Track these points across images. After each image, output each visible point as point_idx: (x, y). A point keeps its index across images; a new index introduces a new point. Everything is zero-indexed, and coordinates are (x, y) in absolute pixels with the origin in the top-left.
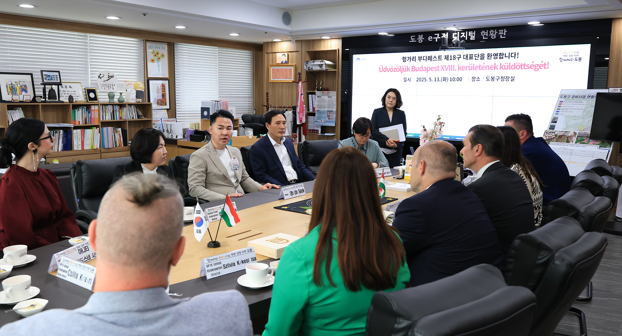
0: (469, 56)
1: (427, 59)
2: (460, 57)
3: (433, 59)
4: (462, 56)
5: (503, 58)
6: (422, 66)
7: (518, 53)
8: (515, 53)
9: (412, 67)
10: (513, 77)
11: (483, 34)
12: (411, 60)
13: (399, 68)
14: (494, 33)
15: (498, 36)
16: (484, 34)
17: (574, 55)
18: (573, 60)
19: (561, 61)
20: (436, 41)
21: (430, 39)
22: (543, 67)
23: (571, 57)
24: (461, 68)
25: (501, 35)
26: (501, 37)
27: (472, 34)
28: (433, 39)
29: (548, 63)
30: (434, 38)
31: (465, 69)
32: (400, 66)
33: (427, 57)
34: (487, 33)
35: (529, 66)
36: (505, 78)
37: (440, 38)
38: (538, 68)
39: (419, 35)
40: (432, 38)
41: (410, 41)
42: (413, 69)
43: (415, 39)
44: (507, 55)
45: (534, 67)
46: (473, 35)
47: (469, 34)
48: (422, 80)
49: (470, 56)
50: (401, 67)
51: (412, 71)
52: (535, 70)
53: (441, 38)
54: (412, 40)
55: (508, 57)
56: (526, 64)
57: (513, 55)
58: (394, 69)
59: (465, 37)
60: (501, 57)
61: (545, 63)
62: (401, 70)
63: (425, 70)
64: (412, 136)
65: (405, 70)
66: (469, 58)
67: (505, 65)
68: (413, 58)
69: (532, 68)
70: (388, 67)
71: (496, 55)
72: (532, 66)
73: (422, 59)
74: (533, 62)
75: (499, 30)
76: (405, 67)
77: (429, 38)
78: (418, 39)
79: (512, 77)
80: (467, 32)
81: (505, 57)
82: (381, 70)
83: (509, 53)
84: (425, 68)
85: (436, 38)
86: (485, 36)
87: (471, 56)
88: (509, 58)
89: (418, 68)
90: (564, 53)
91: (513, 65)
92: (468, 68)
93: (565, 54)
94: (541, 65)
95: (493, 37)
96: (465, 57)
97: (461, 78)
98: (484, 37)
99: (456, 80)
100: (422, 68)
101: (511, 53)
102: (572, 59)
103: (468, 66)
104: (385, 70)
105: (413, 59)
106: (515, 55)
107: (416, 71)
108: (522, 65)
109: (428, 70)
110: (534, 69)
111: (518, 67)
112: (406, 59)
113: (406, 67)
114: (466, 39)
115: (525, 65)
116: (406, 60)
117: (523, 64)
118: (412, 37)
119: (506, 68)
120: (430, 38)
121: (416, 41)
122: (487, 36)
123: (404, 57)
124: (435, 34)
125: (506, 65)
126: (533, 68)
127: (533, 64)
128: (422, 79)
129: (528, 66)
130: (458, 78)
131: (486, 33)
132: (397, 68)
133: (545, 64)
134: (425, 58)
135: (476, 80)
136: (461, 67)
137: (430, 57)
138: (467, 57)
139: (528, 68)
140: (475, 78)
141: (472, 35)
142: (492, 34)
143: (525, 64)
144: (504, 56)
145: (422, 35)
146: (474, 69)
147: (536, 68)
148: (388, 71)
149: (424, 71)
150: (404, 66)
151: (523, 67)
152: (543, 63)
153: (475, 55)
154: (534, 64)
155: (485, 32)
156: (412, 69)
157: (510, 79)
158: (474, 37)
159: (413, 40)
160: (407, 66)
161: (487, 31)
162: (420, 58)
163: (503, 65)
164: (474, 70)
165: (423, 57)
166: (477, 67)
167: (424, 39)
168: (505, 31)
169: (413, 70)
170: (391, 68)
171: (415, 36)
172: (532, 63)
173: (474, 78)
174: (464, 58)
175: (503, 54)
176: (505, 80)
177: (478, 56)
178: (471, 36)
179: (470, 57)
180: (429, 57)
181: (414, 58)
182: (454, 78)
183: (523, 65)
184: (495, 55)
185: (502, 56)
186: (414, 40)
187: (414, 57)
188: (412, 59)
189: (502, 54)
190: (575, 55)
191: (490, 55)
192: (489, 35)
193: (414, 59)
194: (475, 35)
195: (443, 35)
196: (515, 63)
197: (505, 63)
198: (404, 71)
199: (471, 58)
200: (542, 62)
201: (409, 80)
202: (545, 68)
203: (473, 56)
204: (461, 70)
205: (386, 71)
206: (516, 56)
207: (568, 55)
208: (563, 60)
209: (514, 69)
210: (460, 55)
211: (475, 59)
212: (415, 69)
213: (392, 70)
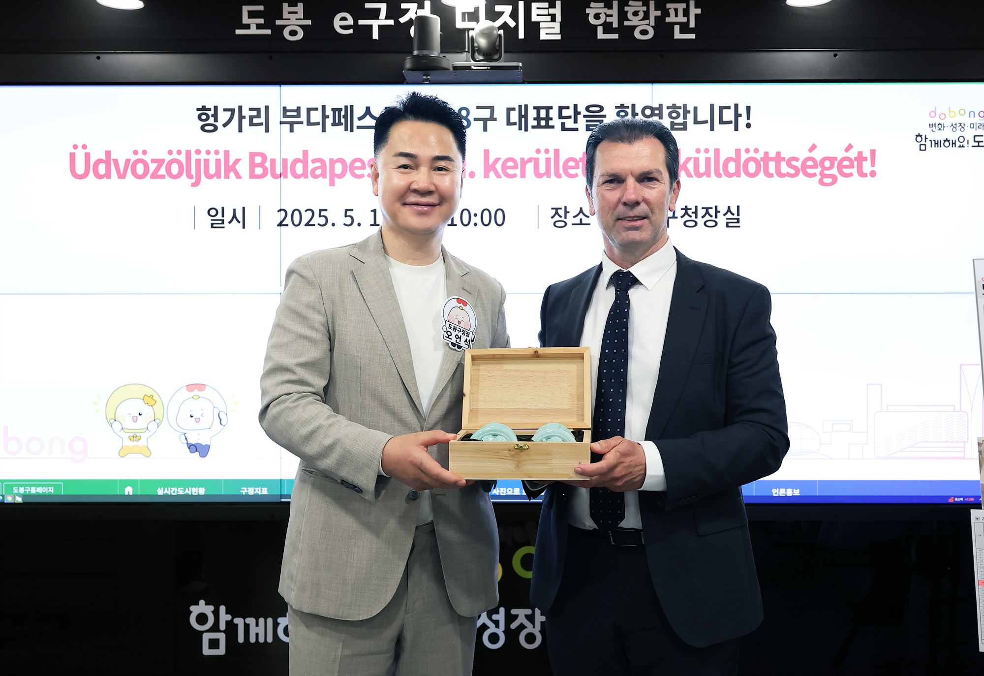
0: (532, 114)
1: (329, 121)
2: (492, 118)
3: (357, 123)
4: (501, 114)
5: (685, 129)
6: (305, 153)
7: (748, 108)
8: (736, 106)
9: (252, 155)
10: (734, 210)
11: (597, 16)
12: (246, 122)
13: (182, 158)
14: (646, 16)
15: (663, 28)
16: (603, 17)
17: (968, 124)
18: (965, 144)
19: (923, 147)
20: (376, 36)
21: (344, 27)
22: (854, 171)
23: (958, 133)
24: (499, 166)
25: (677, 28)
26: (678, 35)
27: (545, 12)
28: (355, 26)
29: (873, 152)
30: (361, 22)
31: (518, 172)
32: (188, 153)
33: (329, 112)
34: (615, 11)
35: (798, 164)
36: (701, 212)
37: (391, 22)
38: (834, 171)
39: (285, 5)
40: (350, 21)
41: (238, 32)
42: (259, 165)
43: (261, 21)
44: (704, 115)
45: (819, 169)
46: (553, 19)
47: (534, 12)
48: (304, 221)
49: (538, 113)
50: (194, 157)
51: (253, 175)
52: (821, 182)
53: (397, 22)
54: (248, 27)
55: (709, 125)
56: (786, 155)
57: (729, 115)
58: (152, 167)
59: (512, 24)
60: (676, 121)
61: (860, 153)
62: (193, 172)
63: (318, 172)
64: (265, 492)
65: (212, 170)
66: (535, 123)
67: (696, 155)
68: (254, 113)
69: (810, 171)
70: (121, 155)
71: (657, 112)
72: (810, 163)
73: (303, 117)
74: (813, 148)
75: (668, 6)
76: (212, 158)
77: (337, 23)
78: (278, 22)
79: (729, 210)
80: (521, 4)
81: (696, 122)
82: (80, 169)
83: (712, 106)
84: (318, 164)
85: (375, 24)
86: (608, 27)
87: (543, 113)
88: (712, 129)
89: (285, 161)
90: (933, 114)
91: (729, 160)
92: (530, 167)
93: (937, 121)
94: (846, 163)
95: (645, 32)
96: (514, 116)
97: (500, 213)
98: (600, 29)
99: (477, 220)
100: (305, 161)
101: (722, 109)
102: (961, 139)
103: (530, 160)
104: (102, 169)
105: (255, 121)
106: (737, 115)
107: (275, 176)
108: (766, 158)
109: (333, 176)
110: (819, 177)
111: (752, 167)
112: (215, 116)
113: (221, 156)
114: (521, 35)
115: (778, 158)
116: (219, 124)
117: (772, 154)
118: (249, 12)
119: (702, 169)
120: (342, 23)
121: (268, 32)
122: (615, 25)
123: (204, 108)
124: (368, 5)
125: (702, 157)
126: (814, 175)
127: (812, 155)
128: (306, 216)
129: (794, 163)
130: (486, 213)
131: (609, 12)
132: (168, 158)
133: (860, 158)
134: (316, 117)
135: (570, 220)
136: (497, 160)
137: (343, 113)
138: (523, 116)
139: (792, 171)
140: (566, 212)
141: (549, 19)
142: (633, 21)
143: (778, 153)
144: (690, 117)
145: (301, 5)
146: (561, 171)
147: (826, 172)
148: (122, 176)
149: (315, 176)
150: (208, 152)
151: (772, 166)
152: (853, 154)
153: (561, 109)
154: (818, 155)
155: (606, 10)
156: (253, 165)
157: (722, 220)
158: (557, 26)
159: (253, 27)
160: (227, 153)
161: (615, 4)
162: (291, 117)
163: (688, 159)
164: (558, 175)
165: (309, 110)
166: (572, 164)
167: (309, 22)
168: (694, 11)
169: (259, 171)
170: (134, 158)
171: (261, 8)
172: (811, 150)
173: (561, 212)
174: (509, 123)
175: (686, 112)
176: (700, 221)
177: (577, 113)
178: (542, 25)
179: (538, 118)
180: (340, 110)
181: (258, 116)
182: (466, 213)
183: (772, 159)
184: (653, 115)
185: (680, 120)
186: (259, 26)
187: (258, 110)
188: (251, 118)
189: (681, 111)
190: (972, 126)
191: (627, 114)
192: (626, 23)
193: (262, 119)
194: (558, 18)
195: (407, 10)
196: (738, 152)
197: (698, 151)
198: (209, 176)
199: (543, 122)
200: (849, 147)
201: (240, 218)
202: (862, 174)
203: (554, 113)
204: (498, 176)
205: (108, 175)
206: (743, 121)
207: (947, 122)
208: (928, 143)
209: (737, 174)
210: (492, 108)
211: (563, 128)
212: (265, 169)
213: (140, 169)
